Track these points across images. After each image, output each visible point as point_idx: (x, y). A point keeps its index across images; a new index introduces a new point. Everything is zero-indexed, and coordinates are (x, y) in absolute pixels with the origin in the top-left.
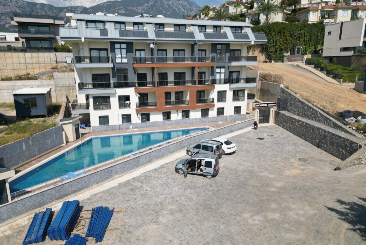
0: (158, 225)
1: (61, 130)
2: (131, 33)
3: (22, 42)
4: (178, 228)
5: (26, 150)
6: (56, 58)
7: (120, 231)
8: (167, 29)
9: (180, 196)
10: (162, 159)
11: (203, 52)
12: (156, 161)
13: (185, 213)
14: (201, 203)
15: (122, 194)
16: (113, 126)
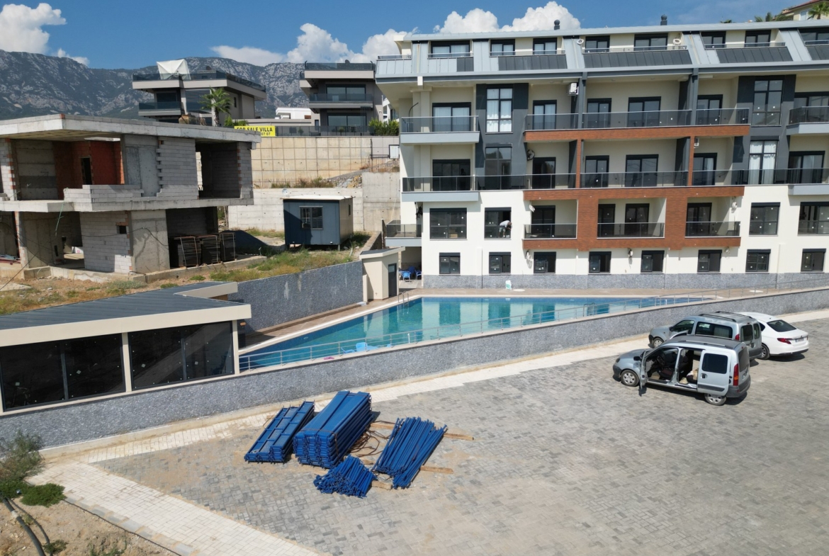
0: (553, 482)
1: (361, 271)
2: (526, 62)
3: (316, 120)
4: (612, 500)
5: (290, 300)
6: (371, 147)
7: (452, 476)
8: (614, 48)
9: (621, 430)
10: (579, 349)
11: (712, 102)
12: (563, 351)
13: (634, 471)
14: (687, 456)
15: (471, 404)
16: (467, 277)
